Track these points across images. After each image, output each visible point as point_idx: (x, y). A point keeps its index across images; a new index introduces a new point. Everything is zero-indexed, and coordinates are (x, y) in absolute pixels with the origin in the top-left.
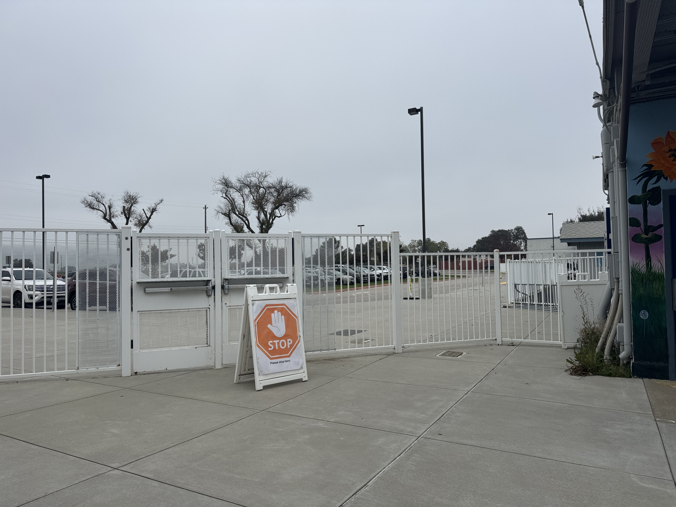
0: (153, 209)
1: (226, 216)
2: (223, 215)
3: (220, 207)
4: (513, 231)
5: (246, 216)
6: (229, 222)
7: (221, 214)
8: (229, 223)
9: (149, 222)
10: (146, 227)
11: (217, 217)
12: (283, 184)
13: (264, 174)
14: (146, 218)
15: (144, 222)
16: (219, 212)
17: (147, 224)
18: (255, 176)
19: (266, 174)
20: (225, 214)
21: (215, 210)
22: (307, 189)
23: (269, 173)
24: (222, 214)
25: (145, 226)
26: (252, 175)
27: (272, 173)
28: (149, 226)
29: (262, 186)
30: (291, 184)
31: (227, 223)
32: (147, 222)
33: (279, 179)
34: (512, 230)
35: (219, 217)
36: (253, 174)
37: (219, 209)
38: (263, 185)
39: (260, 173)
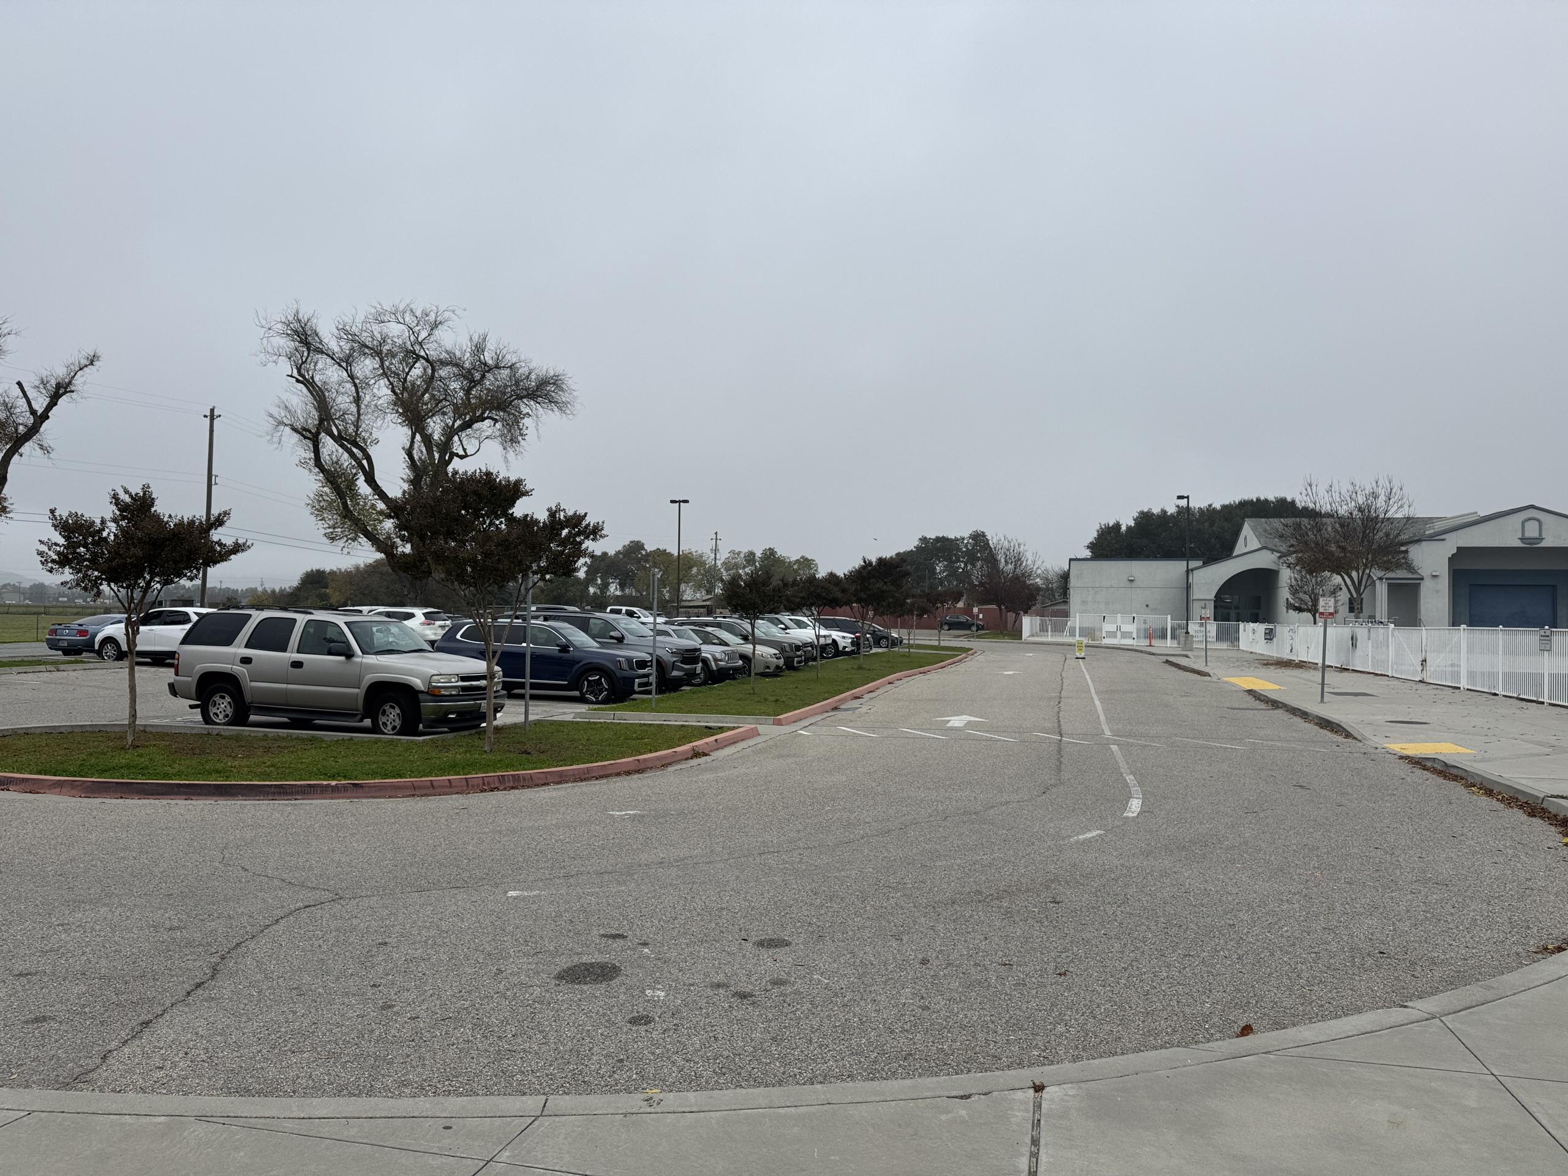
0: (58, 386)
1: (305, 438)
2: (295, 435)
3: (286, 407)
4: (965, 541)
5: (363, 445)
6: (310, 459)
7: (288, 429)
8: (312, 462)
9: (42, 429)
10: (27, 448)
11: (275, 439)
12: (488, 357)
13: (432, 317)
14: (28, 414)
15: (21, 429)
16: (281, 423)
17: (31, 438)
18: (402, 321)
19: (436, 317)
20: (302, 432)
21: (271, 416)
22: (560, 377)
23: (447, 315)
24: (295, 430)
25: (23, 444)
26: (393, 317)
27: (455, 317)
28: (41, 447)
29: (422, 353)
30: (510, 359)
31: (303, 461)
32: (33, 431)
33: (476, 339)
34: (963, 539)
35: (283, 439)
36: (397, 315)
37: (283, 414)
38: (427, 352)
39: (418, 313)
